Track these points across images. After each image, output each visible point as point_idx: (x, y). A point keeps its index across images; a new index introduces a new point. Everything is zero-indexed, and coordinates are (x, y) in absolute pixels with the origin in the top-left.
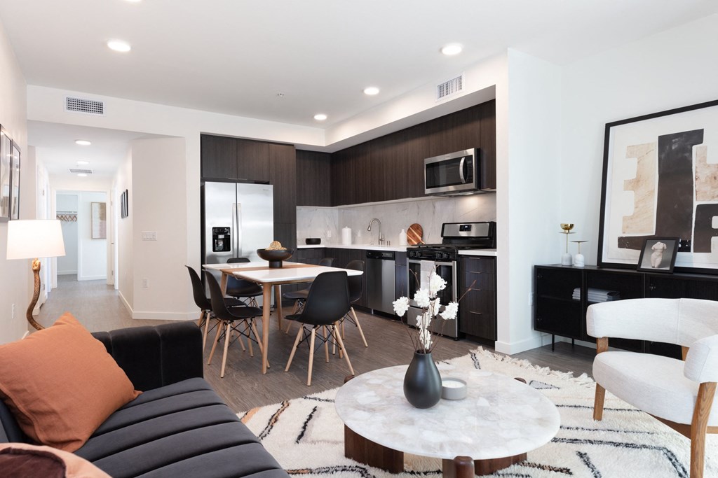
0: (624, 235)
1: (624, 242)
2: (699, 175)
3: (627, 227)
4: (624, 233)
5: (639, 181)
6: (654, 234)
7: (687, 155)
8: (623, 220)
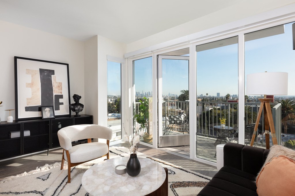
0: (28, 106)
1: (28, 109)
2: (54, 85)
3: (29, 102)
4: (28, 105)
5: (33, 84)
6: (41, 105)
7: (50, 77)
8: (27, 100)
